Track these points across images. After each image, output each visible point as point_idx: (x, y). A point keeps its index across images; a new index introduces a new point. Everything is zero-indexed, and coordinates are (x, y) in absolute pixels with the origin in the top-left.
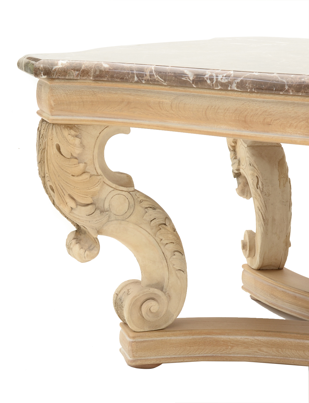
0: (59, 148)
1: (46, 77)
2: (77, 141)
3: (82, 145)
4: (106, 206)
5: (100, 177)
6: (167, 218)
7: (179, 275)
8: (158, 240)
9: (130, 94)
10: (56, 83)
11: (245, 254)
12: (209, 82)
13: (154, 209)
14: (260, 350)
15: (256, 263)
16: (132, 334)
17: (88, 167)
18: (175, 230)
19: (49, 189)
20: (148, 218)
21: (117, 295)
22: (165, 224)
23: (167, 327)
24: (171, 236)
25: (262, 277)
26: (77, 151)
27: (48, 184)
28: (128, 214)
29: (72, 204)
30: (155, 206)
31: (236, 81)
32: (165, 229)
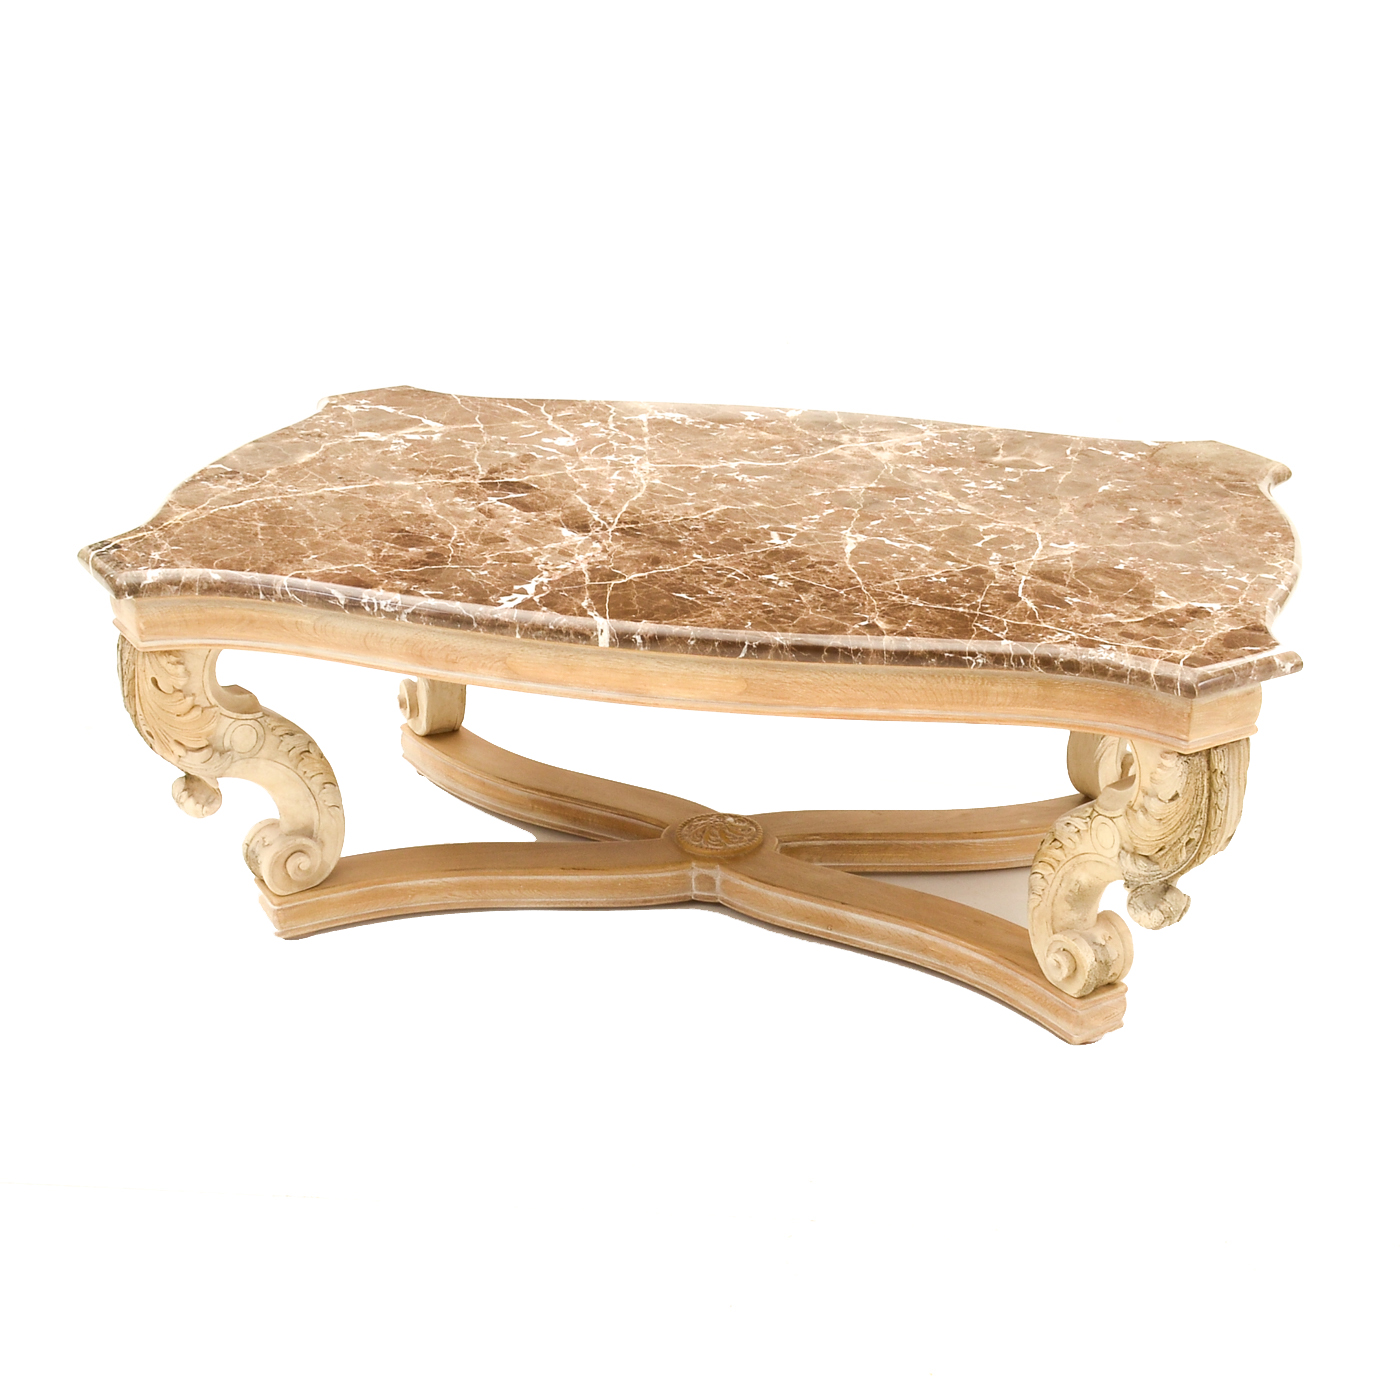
0: (155, 682)
1: (131, 597)
2: (180, 668)
3: (188, 673)
4: (227, 744)
5: (216, 708)
6: (311, 742)
7: (332, 813)
8: (301, 774)
9: (253, 610)
10: (145, 600)
11: (405, 715)
12: (367, 608)
13: (292, 735)
14: (451, 895)
15: (423, 727)
16: (276, 900)
17: (197, 699)
18: (322, 756)
19: (149, 736)
20: (284, 748)
21: (248, 845)
22: (308, 751)
23: (324, 881)
24: (317, 765)
25: (430, 750)
26: (181, 683)
27: (144, 729)
28: (258, 748)
29: (179, 751)
30: (293, 731)
31: (407, 611)
32: (309, 757)
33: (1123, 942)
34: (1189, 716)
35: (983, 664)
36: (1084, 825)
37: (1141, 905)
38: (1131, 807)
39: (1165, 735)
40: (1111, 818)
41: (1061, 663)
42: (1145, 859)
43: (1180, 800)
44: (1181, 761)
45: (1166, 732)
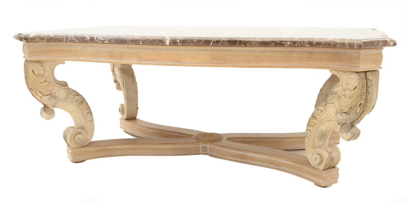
0: (33, 72)
1: (25, 41)
2: (41, 68)
3: (44, 70)
4: (56, 95)
5: (53, 83)
6: (84, 99)
7: (90, 123)
8: (81, 109)
9: (63, 47)
10: (31, 44)
11: (120, 114)
12: (96, 40)
13: (78, 95)
14: (126, 151)
15: (125, 117)
16: (72, 149)
17: (47, 79)
18: (87, 104)
19: (31, 89)
20: (75, 99)
21: (64, 133)
22: (83, 102)
23: (87, 145)
24: (86, 107)
25: (127, 122)
26: (42, 72)
27: (30, 87)
28: (67, 98)
29: (41, 95)
30: (78, 94)
31: (107, 39)
32: (83, 104)
33: (337, 152)
34: (359, 57)
35: (290, 45)
36: (323, 108)
37: (344, 132)
38: (340, 97)
39: (351, 66)
40: (333, 103)
41: (315, 43)
42: (345, 113)
43: (357, 89)
44: (357, 75)
45: (351, 65)
